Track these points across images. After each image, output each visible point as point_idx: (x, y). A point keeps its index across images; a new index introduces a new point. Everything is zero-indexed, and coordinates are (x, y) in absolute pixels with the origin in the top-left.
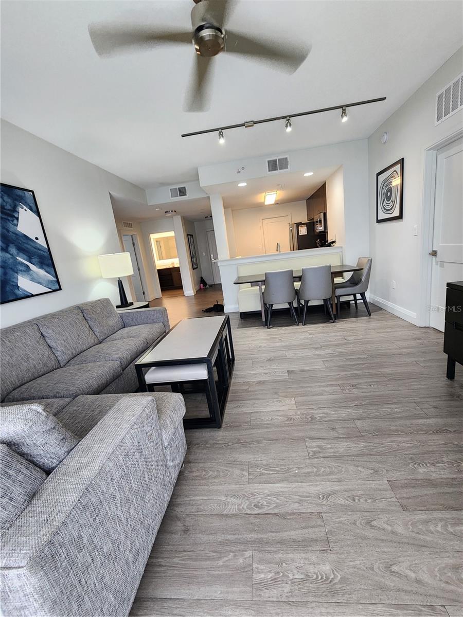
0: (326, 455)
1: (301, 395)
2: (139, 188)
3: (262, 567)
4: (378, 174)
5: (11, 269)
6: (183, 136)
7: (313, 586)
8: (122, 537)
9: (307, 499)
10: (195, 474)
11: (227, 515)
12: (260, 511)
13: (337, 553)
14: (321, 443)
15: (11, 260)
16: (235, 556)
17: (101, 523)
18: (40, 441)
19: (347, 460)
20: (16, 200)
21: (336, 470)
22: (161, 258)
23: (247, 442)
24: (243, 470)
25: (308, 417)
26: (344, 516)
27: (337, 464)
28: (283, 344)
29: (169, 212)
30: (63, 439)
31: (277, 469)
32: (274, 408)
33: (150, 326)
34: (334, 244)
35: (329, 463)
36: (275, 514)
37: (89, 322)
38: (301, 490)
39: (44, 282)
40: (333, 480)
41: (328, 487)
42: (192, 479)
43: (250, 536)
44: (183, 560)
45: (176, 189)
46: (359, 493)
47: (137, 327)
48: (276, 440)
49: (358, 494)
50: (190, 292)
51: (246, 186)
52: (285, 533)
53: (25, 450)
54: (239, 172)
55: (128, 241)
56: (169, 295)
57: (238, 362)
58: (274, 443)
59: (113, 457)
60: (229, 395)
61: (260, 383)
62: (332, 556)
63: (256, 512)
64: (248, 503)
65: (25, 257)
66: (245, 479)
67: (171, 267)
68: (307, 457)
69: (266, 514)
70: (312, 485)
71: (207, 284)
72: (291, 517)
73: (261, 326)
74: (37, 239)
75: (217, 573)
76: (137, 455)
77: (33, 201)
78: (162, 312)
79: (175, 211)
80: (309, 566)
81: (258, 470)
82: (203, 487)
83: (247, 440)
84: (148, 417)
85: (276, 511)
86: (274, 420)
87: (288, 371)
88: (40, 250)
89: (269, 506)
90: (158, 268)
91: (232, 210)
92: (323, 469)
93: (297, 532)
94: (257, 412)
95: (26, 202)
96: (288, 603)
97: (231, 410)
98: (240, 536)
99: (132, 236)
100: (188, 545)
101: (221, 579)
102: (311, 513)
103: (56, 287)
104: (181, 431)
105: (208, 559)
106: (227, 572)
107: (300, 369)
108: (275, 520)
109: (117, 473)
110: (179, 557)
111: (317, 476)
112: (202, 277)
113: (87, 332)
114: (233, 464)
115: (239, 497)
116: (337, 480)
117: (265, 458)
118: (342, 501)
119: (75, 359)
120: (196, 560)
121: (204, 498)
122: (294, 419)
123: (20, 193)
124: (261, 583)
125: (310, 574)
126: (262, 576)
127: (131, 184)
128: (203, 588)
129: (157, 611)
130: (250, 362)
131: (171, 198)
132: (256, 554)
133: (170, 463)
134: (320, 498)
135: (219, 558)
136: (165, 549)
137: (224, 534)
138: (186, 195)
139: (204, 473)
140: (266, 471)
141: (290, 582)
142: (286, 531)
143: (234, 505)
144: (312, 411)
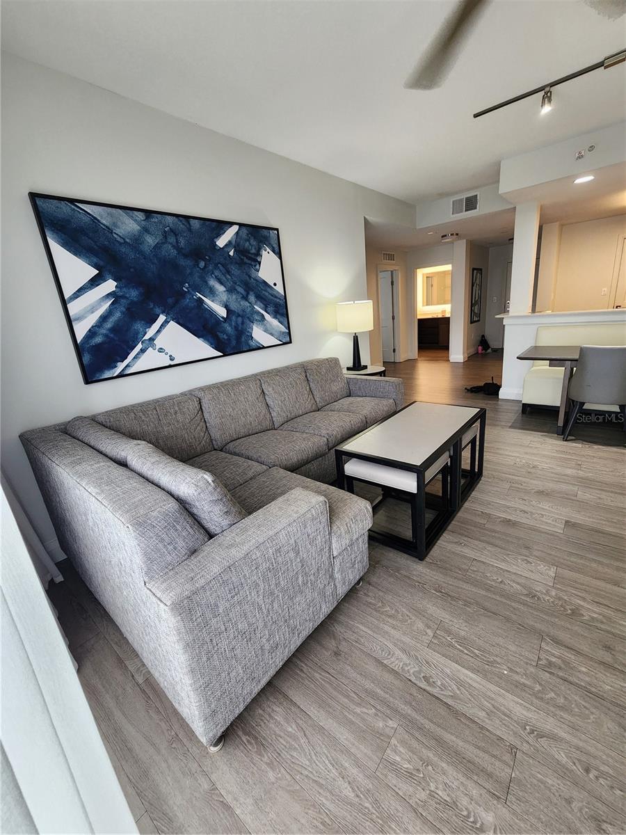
0: (570, 679)
1: (571, 569)
2: (406, 206)
3: (401, 749)
5: (248, 318)
6: (476, 116)
7: (457, 820)
8: (261, 625)
9: (503, 717)
10: (369, 600)
11: (386, 666)
12: (428, 688)
13: (514, 813)
14: (570, 656)
15: (249, 309)
16: (376, 715)
17: (240, 603)
18: (206, 508)
19: (609, 709)
20: (261, 242)
21: (577, 710)
22: (428, 302)
23: (449, 596)
24: (429, 627)
25: (568, 607)
26: (555, 780)
27: (583, 703)
28: (581, 474)
29: (448, 235)
30: (226, 512)
31: (476, 651)
32: (513, 569)
33: (376, 401)
35: (568, 692)
36: (445, 703)
37: (311, 384)
38: (501, 700)
39: (276, 334)
40: (562, 720)
41: (549, 724)
42: (365, 604)
43: (403, 707)
44: (323, 680)
45: (461, 200)
46: (604, 768)
47: (361, 399)
48: (494, 613)
49: (602, 769)
50: (458, 356)
51: (594, 179)
52: (449, 735)
53: (195, 511)
54: (580, 157)
55: (384, 279)
56: (428, 357)
57: (487, 479)
58: (489, 617)
59: (262, 548)
60: (453, 522)
61: (508, 522)
62: (504, 811)
63: (422, 687)
64: (417, 669)
65: (262, 305)
66: (426, 639)
67: (440, 316)
68: (534, 664)
69: (434, 696)
70: (521, 705)
71: (489, 347)
72: (467, 723)
73: (553, 433)
74: (275, 284)
75: (350, 717)
76: (292, 555)
77: (276, 241)
78: (396, 386)
79: (457, 234)
80: (462, 795)
81: (448, 638)
82: (372, 618)
83: (451, 593)
84: (313, 519)
85: (450, 701)
86: (505, 584)
87: (567, 522)
88: (276, 297)
89: (442, 690)
90: (419, 317)
91: (562, 226)
92: (553, 695)
93: (467, 746)
94: (484, 563)
95: (270, 244)
96: (415, 811)
97: (446, 544)
98: (391, 699)
99: (392, 271)
100: (334, 669)
101: (352, 726)
102: (500, 739)
103: (286, 339)
104: (363, 545)
105: (348, 697)
106: (361, 725)
107: (595, 525)
108: (442, 711)
109: (264, 564)
110: (321, 674)
111: (537, 698)
112: (483, 336)
113: (306, 396)
114: (420, 613)
115: (409, 655)
116: (570, 724)
117: (465, 629)
118: (563, 758)
119: (289, 423)
120: (335, 689)
121: (369, 632)
122: (539, 598)
123: (265, 232)
124: (393, 765)
125: (459, 805)
126: (398, 759)
127: (398, 200)
128: (331, 721)
129: (284, 708)
130: (507, 486)
131: (452, 216)
132: (400, 730)
133: (337, 575)
134: (525, 729)
135: (359, 705)
136: (311, 658)
137: (374, 683)
138: (476, 208)
139: (380, 604)
140: (459, 645)
141: (428, 792)
142: (451, 734)
143: (398, 660)
144: (579, 602)
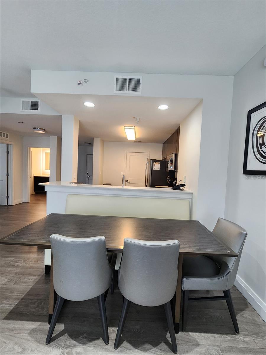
4: (250, 112)
29: (37, 128)
34: (183, 188)
45: (28, 102)
55: (4, 149)
79: (44, 130)
99: (8, 145)
131: (22, 110)
138: (38, 110)
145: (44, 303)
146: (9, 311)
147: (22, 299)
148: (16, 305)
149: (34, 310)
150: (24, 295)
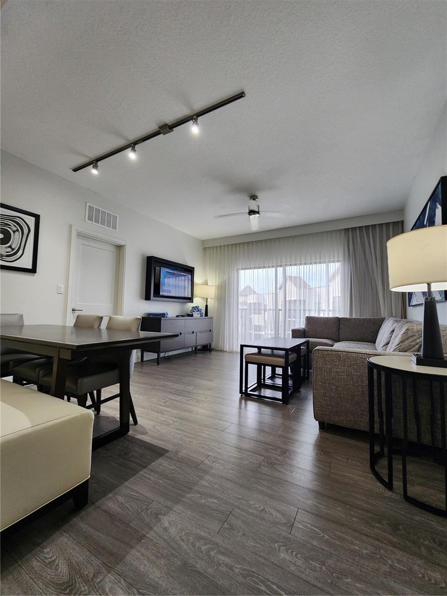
145: (122, 452)
146: (163, 457)
147: (145, 467)
148: (154, 462)
149: (136, 449)
150: (142, 472)
